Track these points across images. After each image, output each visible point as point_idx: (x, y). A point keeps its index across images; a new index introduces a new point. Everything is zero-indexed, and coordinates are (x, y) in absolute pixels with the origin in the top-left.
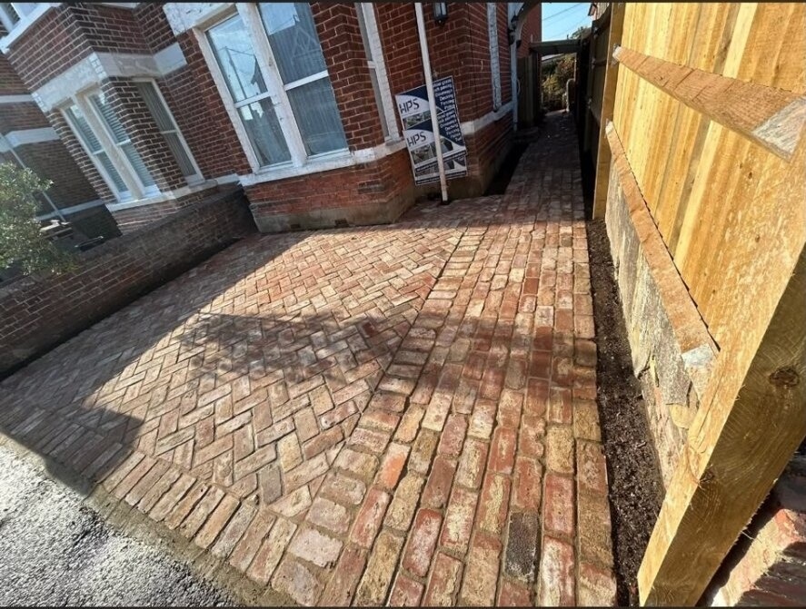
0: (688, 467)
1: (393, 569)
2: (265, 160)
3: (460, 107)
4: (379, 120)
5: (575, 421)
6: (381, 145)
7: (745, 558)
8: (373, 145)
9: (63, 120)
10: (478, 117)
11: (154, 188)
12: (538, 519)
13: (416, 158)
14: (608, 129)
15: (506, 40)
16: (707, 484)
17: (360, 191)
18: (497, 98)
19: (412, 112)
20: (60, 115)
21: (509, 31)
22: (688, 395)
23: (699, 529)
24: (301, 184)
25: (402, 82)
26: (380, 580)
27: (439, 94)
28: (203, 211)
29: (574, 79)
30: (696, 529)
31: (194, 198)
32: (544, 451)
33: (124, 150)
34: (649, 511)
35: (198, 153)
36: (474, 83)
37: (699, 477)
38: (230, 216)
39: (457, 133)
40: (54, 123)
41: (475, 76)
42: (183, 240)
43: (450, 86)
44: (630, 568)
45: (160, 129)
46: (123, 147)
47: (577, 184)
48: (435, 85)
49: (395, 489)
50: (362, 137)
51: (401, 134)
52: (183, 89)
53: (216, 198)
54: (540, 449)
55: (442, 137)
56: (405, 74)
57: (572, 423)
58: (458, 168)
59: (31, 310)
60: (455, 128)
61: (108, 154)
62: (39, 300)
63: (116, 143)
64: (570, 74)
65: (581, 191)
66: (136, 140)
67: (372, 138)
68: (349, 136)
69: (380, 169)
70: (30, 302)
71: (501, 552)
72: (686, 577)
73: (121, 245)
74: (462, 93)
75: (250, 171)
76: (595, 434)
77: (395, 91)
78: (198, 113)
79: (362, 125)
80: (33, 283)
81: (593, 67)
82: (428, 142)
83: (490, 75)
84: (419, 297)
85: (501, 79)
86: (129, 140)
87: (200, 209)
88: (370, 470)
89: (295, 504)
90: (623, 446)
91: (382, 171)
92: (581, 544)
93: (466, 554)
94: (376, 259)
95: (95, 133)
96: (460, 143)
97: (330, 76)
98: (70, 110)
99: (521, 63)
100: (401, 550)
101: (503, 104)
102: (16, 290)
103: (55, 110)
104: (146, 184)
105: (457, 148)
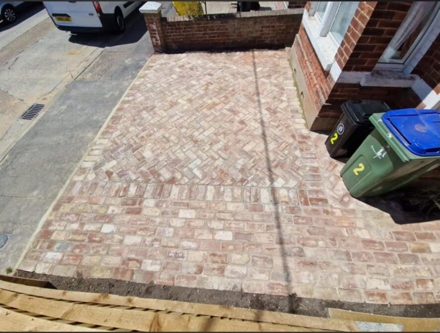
42: (257, 31)
59: (183, 32)
62: (187, 29)
75: (309, 10)
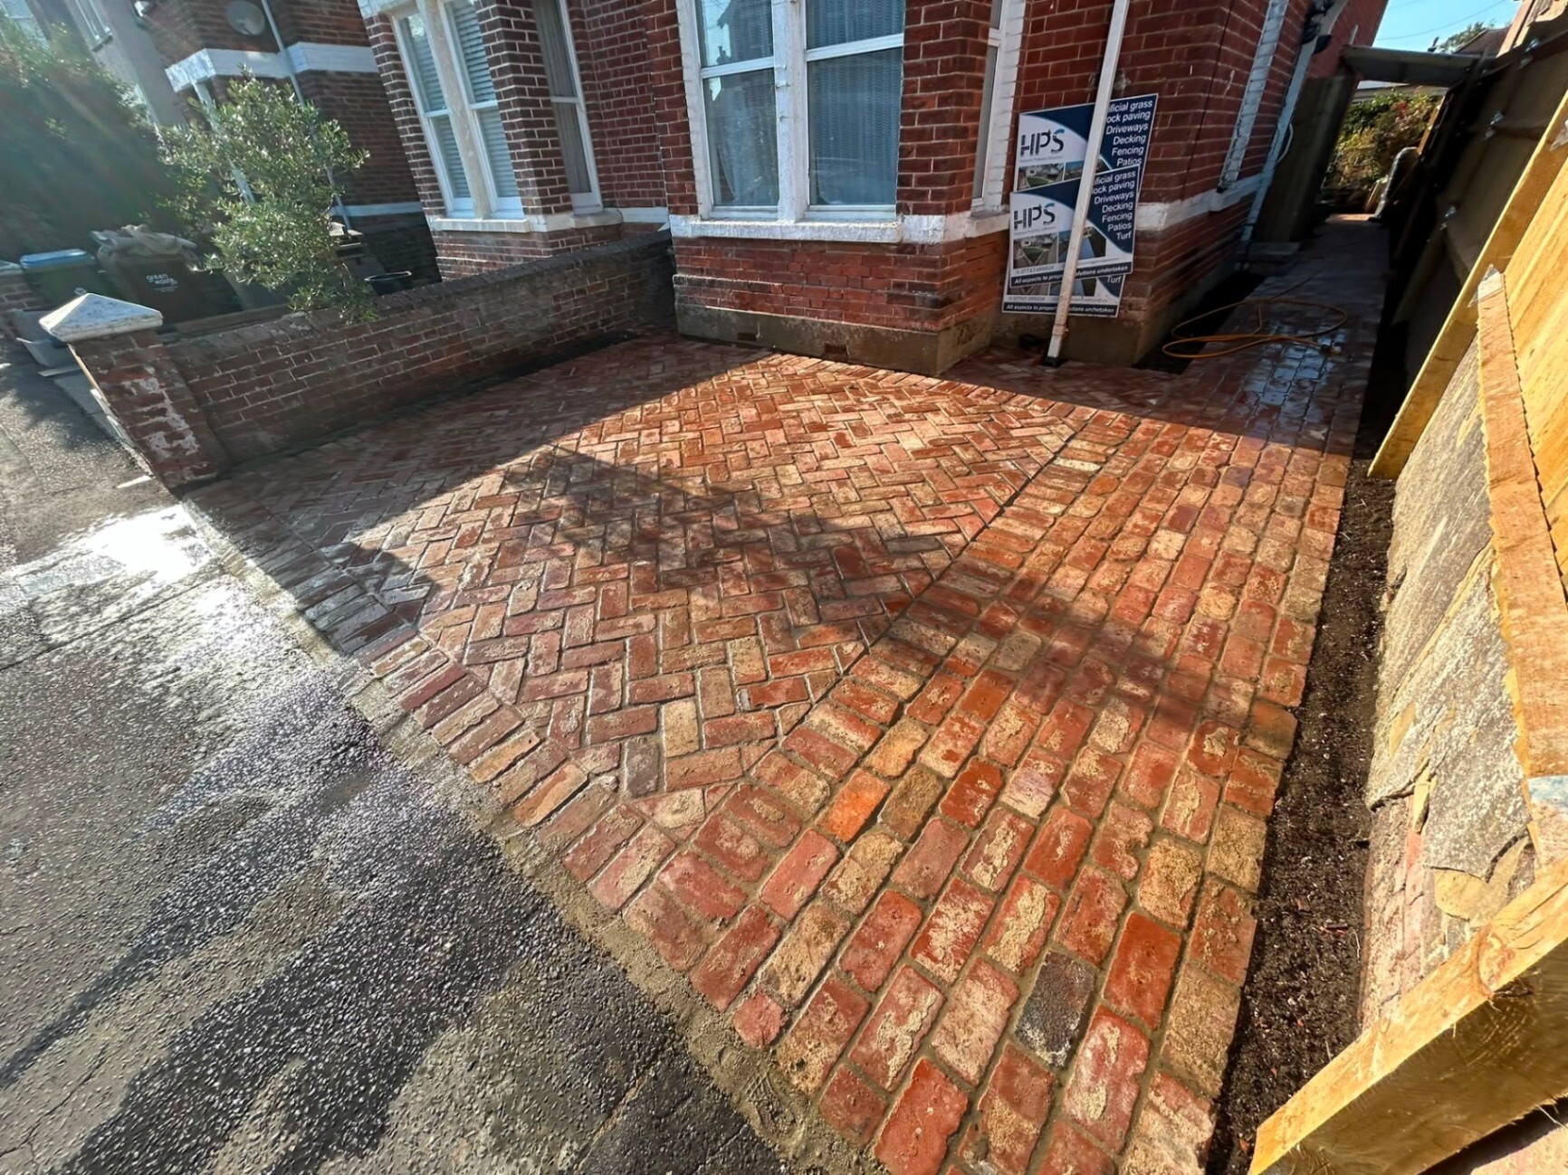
0: (1474, 966)
1: (824, 963)
2: (726, 196)
3: (1151, 167)
4: (973, 161)
5: (1213, 840)
6: (961, 214)
7: (1521, 1153)
8: (948, 211)
9: (392, 38)
10: (1182, 196)
11: (516, 202)
12: (1096, 978)
13: (1021, 255)
14: (1484, 289)
15: (1299, 30)
16: (1509, 1003)
17: (892, 299)
18: (1234, 163)
19: (1046, 156)
20: (390, 29)
21: (1313, 11)
22: (1495, 860)
23: (1448, 1076)
24: (779, 256)
25: (1044, 87)
26: (797, 970)
27: (1113, 130)
28: (590, 266)
29: (1420, 151)
30: (1440, 1073)
31: (576, 237)
32: (1138, 872)
33: (481, 120)
34: (1315, 1037)
35: (604, 153)
36: (1201, 119)
37: (1494, 987)
38: (631, 287)
39: (1125, 221)
40: (377, 41)
41: (1207, 104)
42: (546, 312)
43: (1146, 116)
44: (1248, 1111)
45: (551, 91)
46: (480, 112)
47: (1354, 391)
48: (1114, 109)
49: (849, 843)
50: (930, 189)
51: (1006, 200)
52: (610, 19)
53: (616, 248)
54: (1130, 867)
55: (1090, 224)
56: (1057, 70)
57: (1206, 844)
58: (1103, 296)
59: (297, 372)
60: (1126, 211)
61: (452, 120)
62: (310, 359)
63: (471, 103)
64: (1413, 137)
65: (1359, 407)
66: (507, 105)
67: (950, 195)
68: (903, 181)
69: (944, 263)
70: (298, 359)
71: (1015, 1003)
72: (1375, 1149)
73: (448, 296)
74: (1165, 137)
75: (694, 211)
76: (1248, 876)
77: (1026, 102)
78: (624, 72)
79: (937, 166)
80: (307, 328)
81: (1489, 134)
82: (1058, 227)
83: (1237, 106)
84: (959, 531)
85: (1257, 121)
86: (494, 103)
87: (585, 262)
88: (812, 800)
89: (676, 811)
90: (1298, 916)
91: (948, 268)
92: (1166, 1042)
93: (952, 985)
94: (890, 437)
95: (440, 76)
96: (1124, 245)
97: (906, 48)
98: (407, 21)
99: (1312, 88)
100: (842, 941)
101: (1240, 177)
102: (281, 332)
103: (384, 17)
104: (501, 194)
105: (1115, 255)
